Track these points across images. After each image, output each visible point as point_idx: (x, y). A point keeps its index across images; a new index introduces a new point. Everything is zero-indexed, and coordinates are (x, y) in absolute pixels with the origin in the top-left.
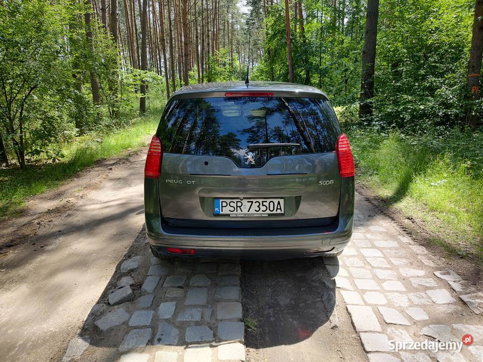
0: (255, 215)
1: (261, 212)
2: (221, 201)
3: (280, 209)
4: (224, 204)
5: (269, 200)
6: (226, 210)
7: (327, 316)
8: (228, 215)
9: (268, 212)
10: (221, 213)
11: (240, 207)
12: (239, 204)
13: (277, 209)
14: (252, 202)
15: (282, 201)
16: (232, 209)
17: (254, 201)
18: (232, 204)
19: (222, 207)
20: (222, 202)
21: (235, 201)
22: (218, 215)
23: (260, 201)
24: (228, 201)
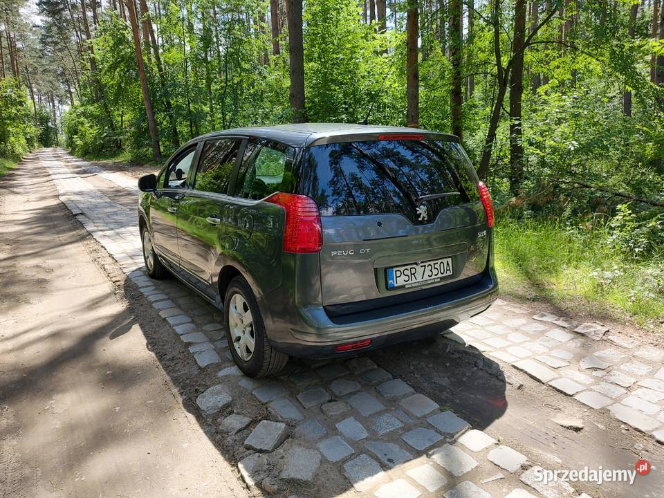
0: (429, 282)
1: (433, 277)
2: (395, 269)
3: (449, 270)
4: (398, 274)
5: (439, 262)
6: (401, 281)
7: (502, 380)
8: (403, 287)
9: (440, 275)
10: (396, 285)
11: (414, 274)
12: (413, 271)
13: (447, 270)
14: (425, 266)
15: (450, 260)
16: (407, 278)
17: (427, 264)
18: (406, 272)
19: (396, 277)
20: (396, 271)
21: (408, 267)
22: (394, 288)
23: (432, 263)
24: (402, 269)
